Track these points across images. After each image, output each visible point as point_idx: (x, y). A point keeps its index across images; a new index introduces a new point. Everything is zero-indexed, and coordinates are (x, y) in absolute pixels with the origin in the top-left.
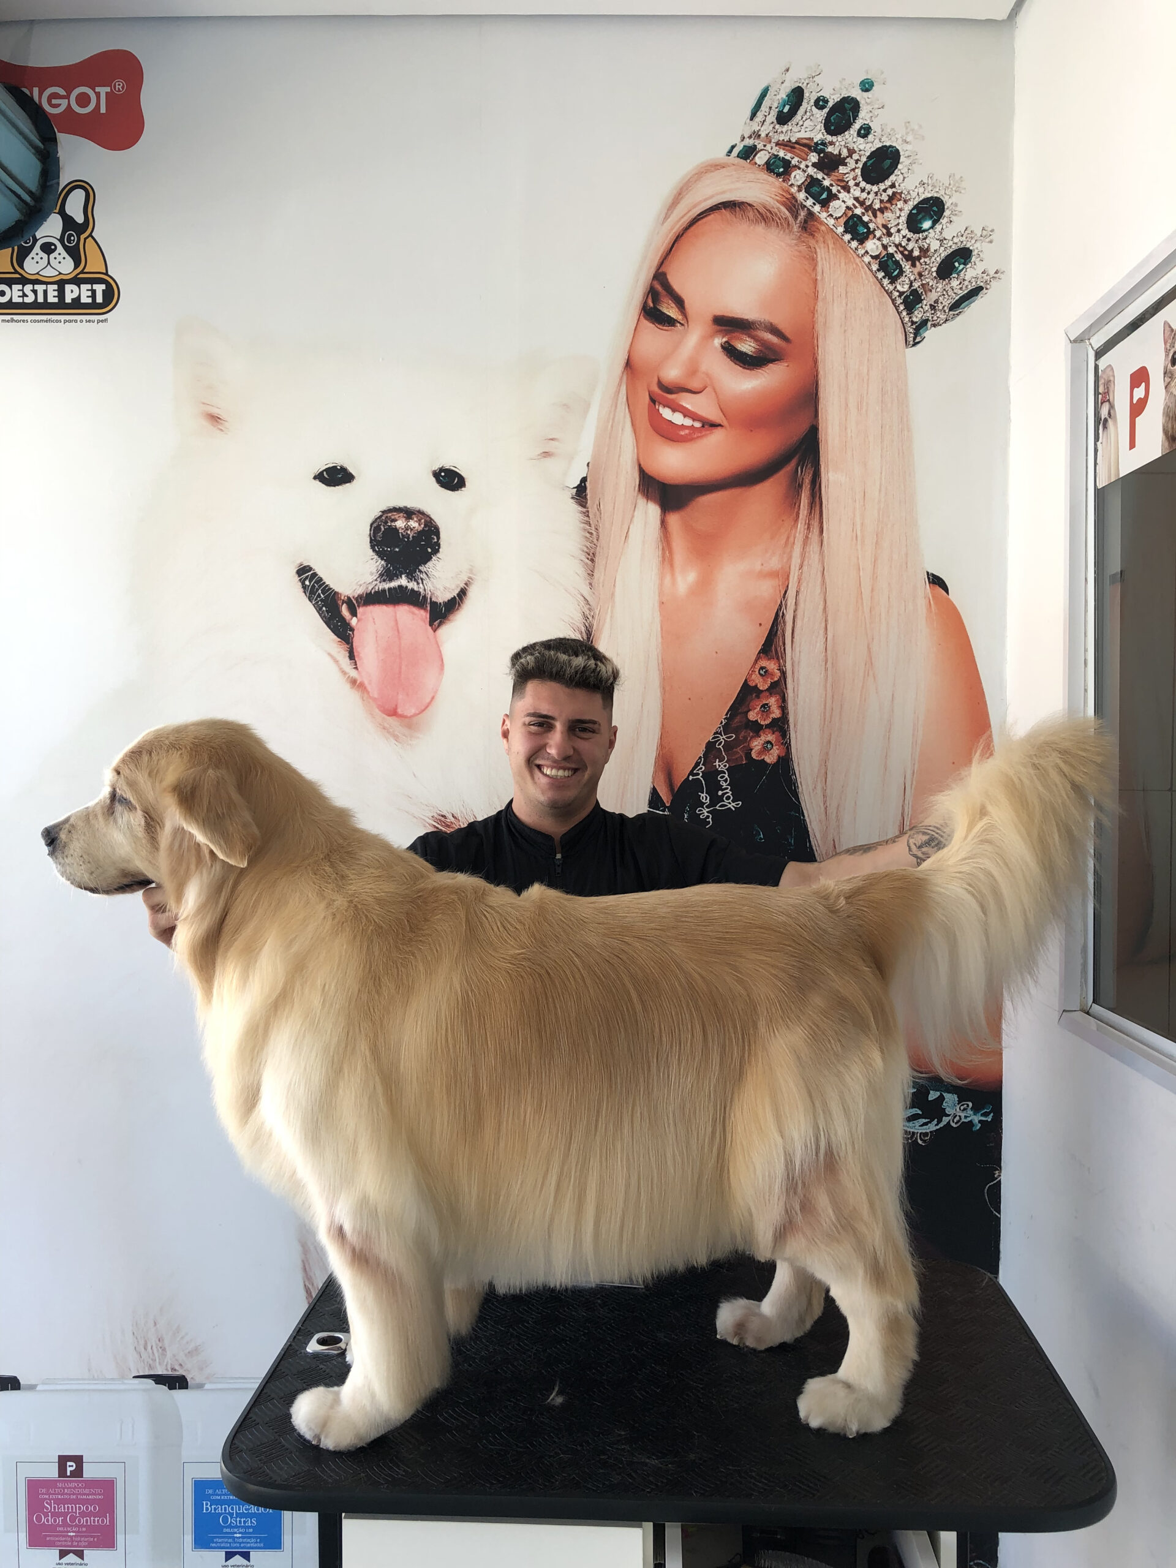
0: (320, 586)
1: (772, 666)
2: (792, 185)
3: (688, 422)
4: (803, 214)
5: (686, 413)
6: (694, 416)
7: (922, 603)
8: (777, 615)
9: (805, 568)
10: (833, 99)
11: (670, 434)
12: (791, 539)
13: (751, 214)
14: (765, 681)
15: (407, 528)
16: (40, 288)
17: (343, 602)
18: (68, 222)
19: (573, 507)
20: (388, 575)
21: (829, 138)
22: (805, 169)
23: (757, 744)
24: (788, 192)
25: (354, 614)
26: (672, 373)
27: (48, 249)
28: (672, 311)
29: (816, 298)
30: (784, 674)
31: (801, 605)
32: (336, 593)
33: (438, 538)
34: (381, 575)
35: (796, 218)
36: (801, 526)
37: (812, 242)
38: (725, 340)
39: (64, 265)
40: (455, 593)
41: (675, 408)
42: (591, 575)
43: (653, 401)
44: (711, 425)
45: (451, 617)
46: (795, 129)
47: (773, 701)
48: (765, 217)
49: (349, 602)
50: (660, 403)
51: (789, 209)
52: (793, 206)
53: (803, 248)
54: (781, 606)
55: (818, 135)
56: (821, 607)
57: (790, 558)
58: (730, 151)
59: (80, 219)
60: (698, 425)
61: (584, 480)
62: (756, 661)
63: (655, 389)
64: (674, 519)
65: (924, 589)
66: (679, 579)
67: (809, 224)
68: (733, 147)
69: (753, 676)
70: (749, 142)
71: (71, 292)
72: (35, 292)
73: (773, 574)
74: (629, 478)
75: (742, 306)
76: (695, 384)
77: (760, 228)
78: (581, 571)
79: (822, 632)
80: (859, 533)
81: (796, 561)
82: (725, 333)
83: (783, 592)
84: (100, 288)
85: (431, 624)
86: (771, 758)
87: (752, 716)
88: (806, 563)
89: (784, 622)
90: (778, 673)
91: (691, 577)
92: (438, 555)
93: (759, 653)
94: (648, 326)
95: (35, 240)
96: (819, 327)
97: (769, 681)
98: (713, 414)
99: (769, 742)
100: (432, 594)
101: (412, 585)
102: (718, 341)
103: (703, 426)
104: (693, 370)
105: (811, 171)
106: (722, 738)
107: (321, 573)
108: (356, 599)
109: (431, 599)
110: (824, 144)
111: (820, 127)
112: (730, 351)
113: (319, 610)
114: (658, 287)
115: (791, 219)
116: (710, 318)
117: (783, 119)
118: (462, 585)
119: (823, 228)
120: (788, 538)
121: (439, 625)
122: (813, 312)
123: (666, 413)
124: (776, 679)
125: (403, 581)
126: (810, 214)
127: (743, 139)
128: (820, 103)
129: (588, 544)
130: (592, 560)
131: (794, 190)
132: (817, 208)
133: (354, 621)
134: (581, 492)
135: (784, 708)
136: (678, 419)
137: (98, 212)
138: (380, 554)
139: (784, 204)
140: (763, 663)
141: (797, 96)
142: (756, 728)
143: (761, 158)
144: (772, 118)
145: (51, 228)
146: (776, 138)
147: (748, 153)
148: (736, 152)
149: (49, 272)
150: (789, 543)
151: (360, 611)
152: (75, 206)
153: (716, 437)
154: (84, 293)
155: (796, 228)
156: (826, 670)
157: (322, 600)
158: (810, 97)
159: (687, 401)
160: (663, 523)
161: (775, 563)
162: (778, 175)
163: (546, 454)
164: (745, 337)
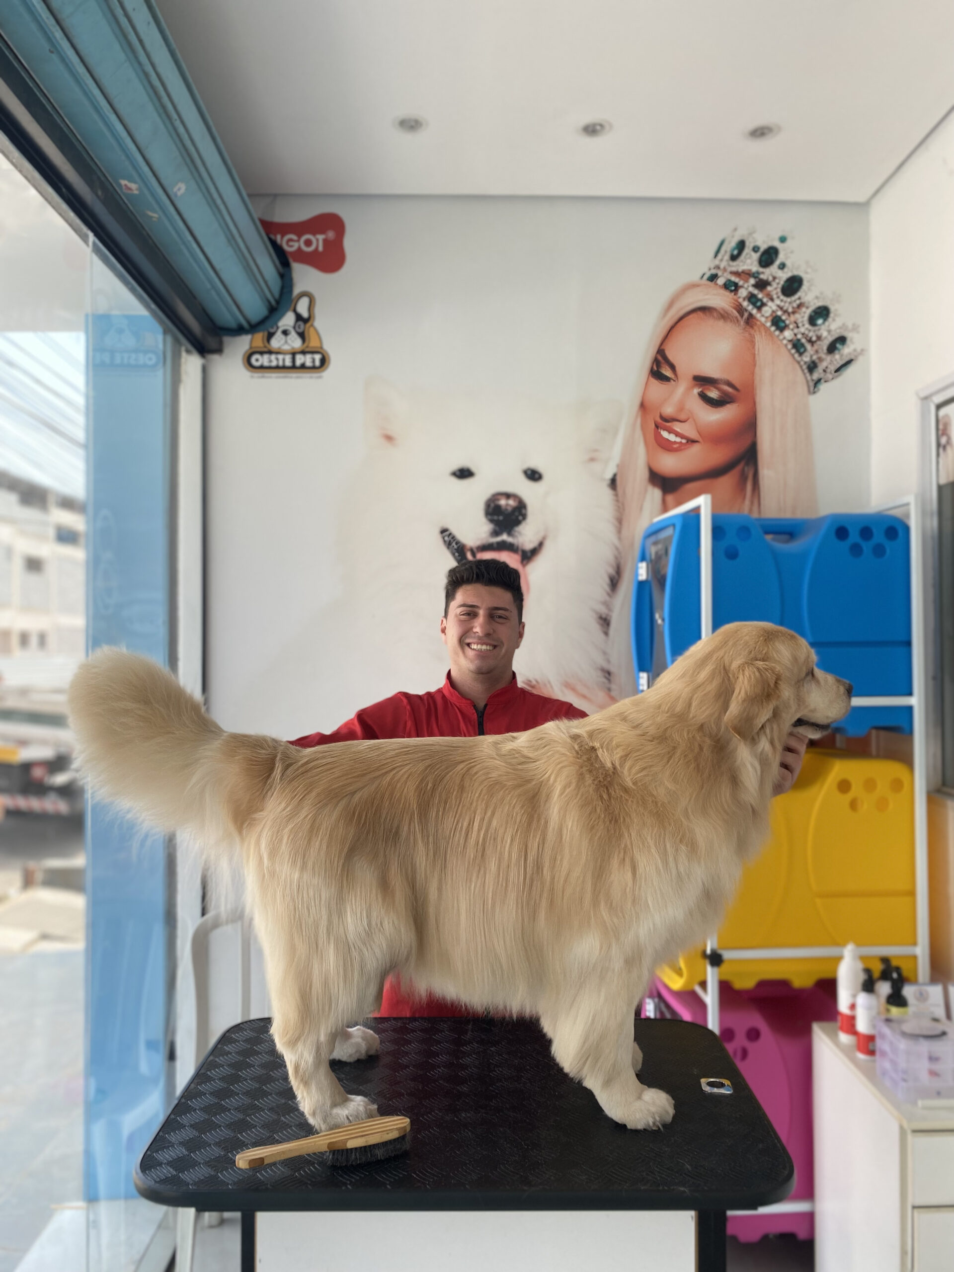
0: (454, 540)
2: (739, 298)
3: (678, 440)
4: (746, 315)
5: (677, 434)
6: (682, 437)
10: (763, 247)
11: (667, 446)
13: (715, 314)
15: (507, 505)
16: (280, 357)
17: (468, 549)
18: (299, 317)
19: (608, 493)
21: (761, 270)
22: (747, 287)
24: (737, 301)
26: (669, 410)
27: (285, 333)
28: (667, 372)
29: (755, 365)
32: (464, 545)
33: (526, 511)
34: (491, 533)
35: (742, 316)
36: (747, 502)
37: (752, 332)
38: (700, 390)
39: (296, 343)
40: (537, 544)
41: (670, 431)
43: (657, 426)
44: (693, 441)
45: (534, 559)
46: (741, 264)
48: (723, 316)
49: (471, 550)
50: (661, 428)
51: (738, 312)
52: (740, 310)
53: (747, 335)
55: (755, 268)
58: (702, 277)
59: (305, 314)
60: (684, 441)
61: (615, 475)
63: (659, 420)
64: (669, 497)
67: (750, 321)
68: (704, 274)
70: (714, 272)
71: (300, 359)
72: (277, 359)
74: (642, 474)
75: (710, 370)
76: (682, 417)
77: (721, 323)
80: (782, 507)
82: (701, 386)
84: (318, 357)
85: (522, 563)
92: (526, 521)
94: (653, 381)
95: (278, 328)
96: (757, 382)
98: (693, 435)
100: (523, 544)
102: (696, 391)
103: (687, 442)
104: (681, 409)
105: (751, 289)
107: (455, 532)
108: (476, 547)
109: (522, 548)
110: (758, 273)
111: (756, 263)
112: (703, 397)
114: (660, 358)
115: (739, 317)
116: (690, 377)
117: (734, 258)
118: (541, 538)
119: (758, 323)
120: (740, 509)
121: (527, 563)
122: (753, 373)
123: (665, 434)
126: (751, 315)
127: (710, 269)
128: (756, 249)
129: (618, 514)
131: (741, 300)
132: (754, 311)
134: (613, 483)
136: (672, 438)
137: (317, 311)
138: (491, 521)
139: (735, 309)
141: (741, 245)
143: (721, 281)
144: (727, 257)
145: (288, 320)
146: (729, 269)
147: (713, 278)
148: (706, 277)
149: (286, 348)
152: (302, 307)
153: (696, 448)
154: (308, 360)
155: (742, 323)
157: (455, 549)
158: (749, 245)
159: (678, 427)
160: (663, 499)
162: (731, 291)
163: (592, 460)
164: (712, 388)
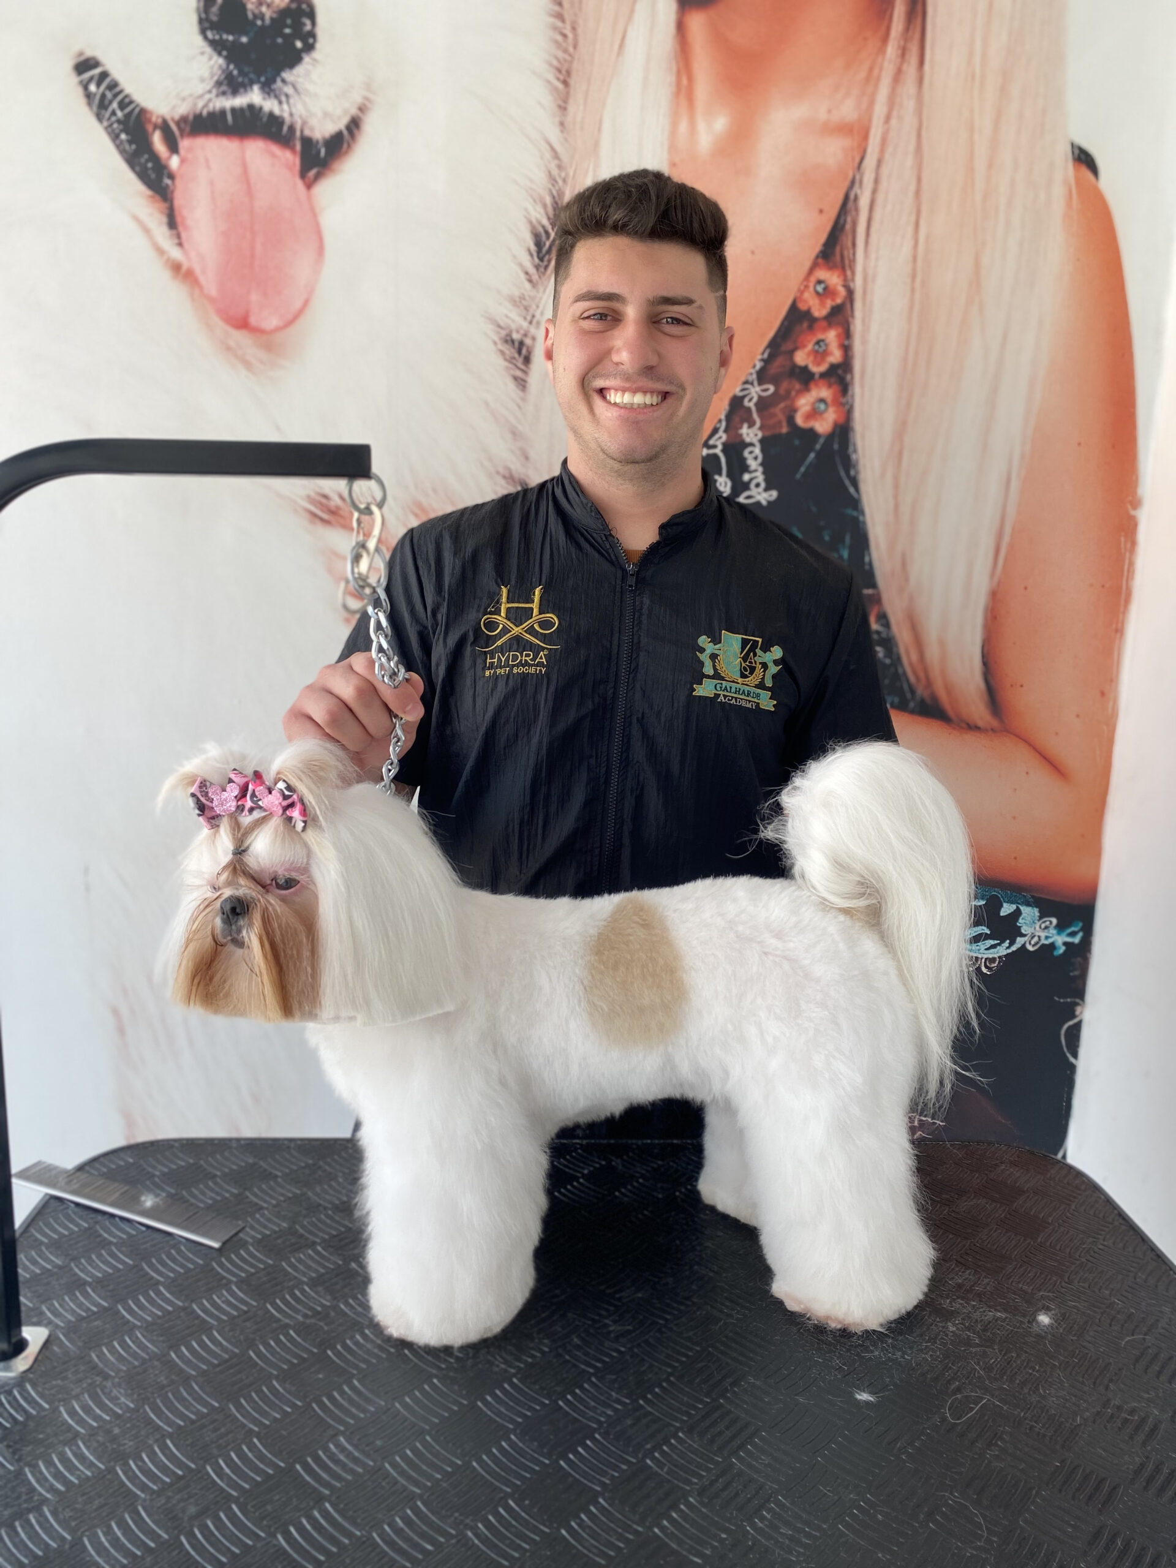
1: (833, 279)
7: (1058, 192)
8: (846, 198)
9: (894, 122)
12: (876, 72)
14: (822, 304)
15: (261, 2)
17: (156, 127)
20: (231, 84)
23: (804, 403)
25: (173, 148)
30: (850, 293)
31: (884, 185)
32: (143, 111)
33: (314, 24)
34: (219, 84)
36: (891, 50)
40: (341, 125)
42: (563, 108)
45: (336, 165)
47: (831, 336)
49: (165, 127)
54: (853, 182)
56: (912, 188)
57: (872, 103)
62: (811, 271)
64: (697, 22)
65: (1065, 168)
66: (701, 126)
69: (806, 295)
73: (844, 129)
78: (547, 99)
79: (910, 231)
80: (978, 71)
81: (880, 109)
83: (857, 160)
85: (303, 175)
86: (823, 426)
87: (801, 358)
88: (895, 113)
89: (857, 210)
90: (842, 291)
91: (721, 123)
92: (316, 54)
93: (817, 257)
97: (829, 303)
99: (822, 400)
100: (304, 123)
101: (269, 105)
106: (755, 391)
107: (117, 73)
108: (178, 123)
109: (302, 131)
113: (115, 137)
118: (354, 111)
120: (871, 70)
121: (318, 177)
124: (839, 301)
125: (255, 96)
129: (560, 54)
130: (565, 83)
133: (174, 162)
135: (847, 350)
138: (217, 46)
140: (822, 274)
142: (805, 377)
150: (871, 79)
151: (184, 144)
156: (913, 290)
160: (681, 27)
161: (848, 111)
